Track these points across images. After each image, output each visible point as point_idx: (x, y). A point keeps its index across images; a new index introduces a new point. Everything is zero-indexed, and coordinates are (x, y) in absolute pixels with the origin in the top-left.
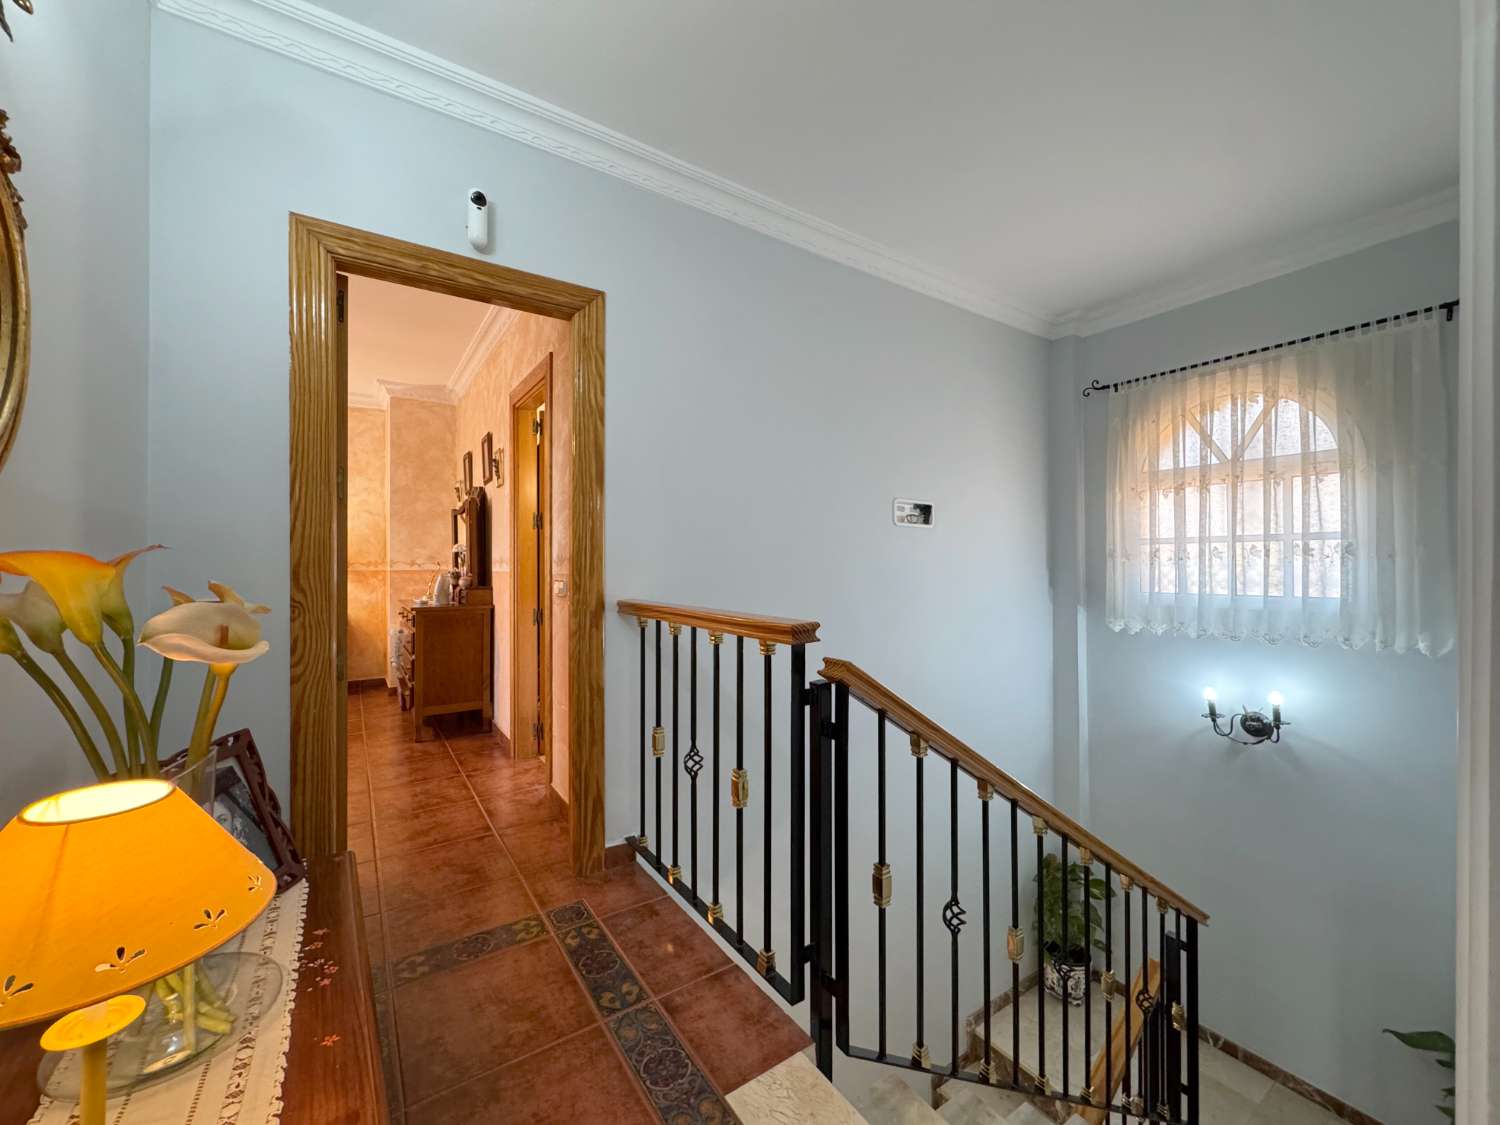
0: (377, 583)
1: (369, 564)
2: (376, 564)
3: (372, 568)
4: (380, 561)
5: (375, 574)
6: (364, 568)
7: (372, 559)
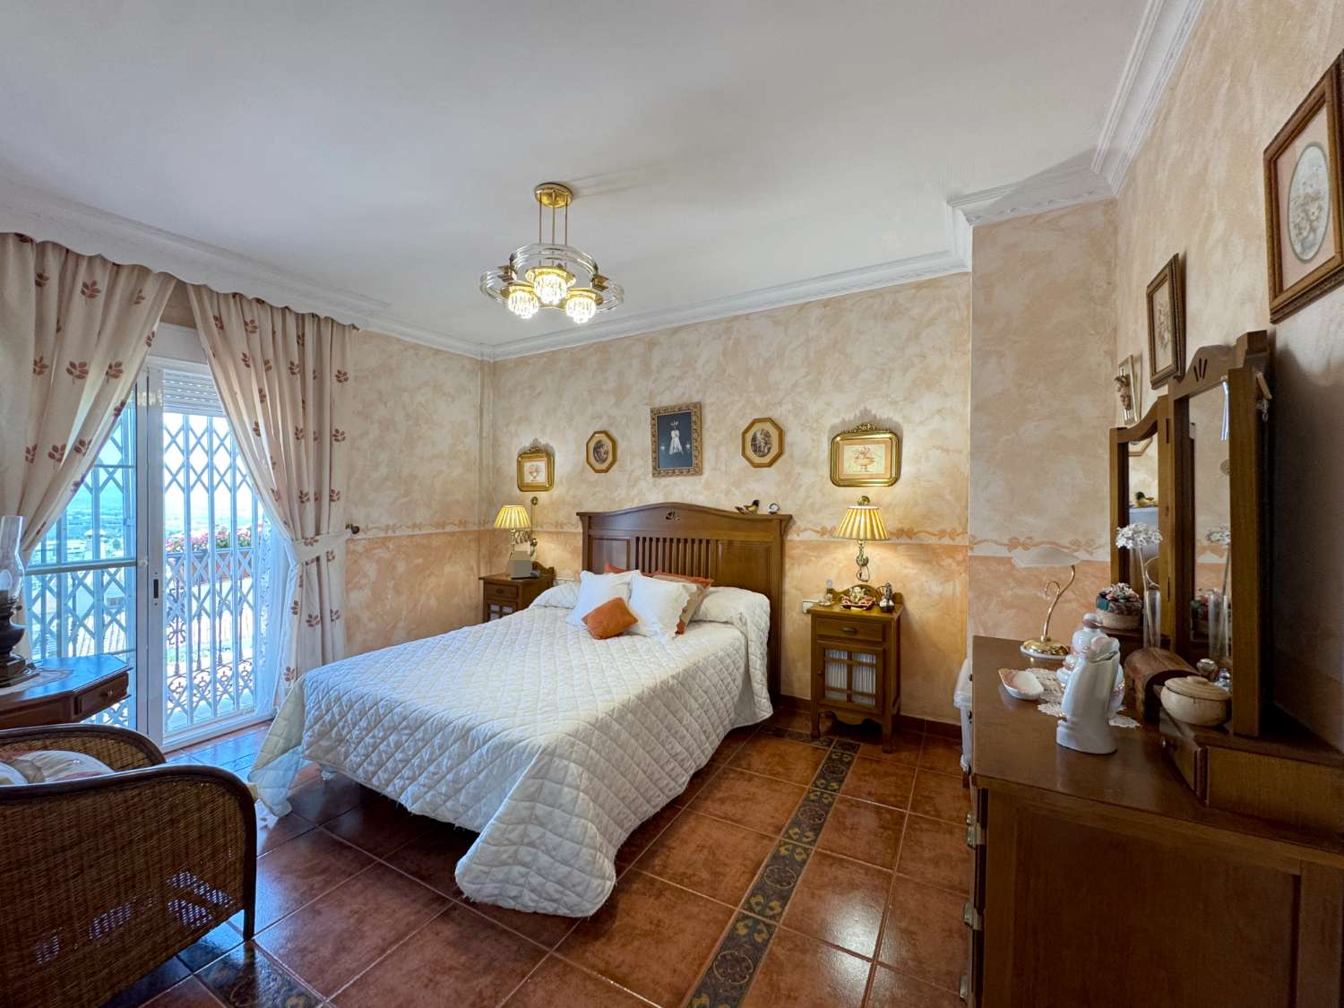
0: (954, 566)
1: (942, 534)
2: (952, 535)
3: (947, 541)
4: (959, 530)
5: (951, 551)
6: (933, 541)
7: (947, 526)
